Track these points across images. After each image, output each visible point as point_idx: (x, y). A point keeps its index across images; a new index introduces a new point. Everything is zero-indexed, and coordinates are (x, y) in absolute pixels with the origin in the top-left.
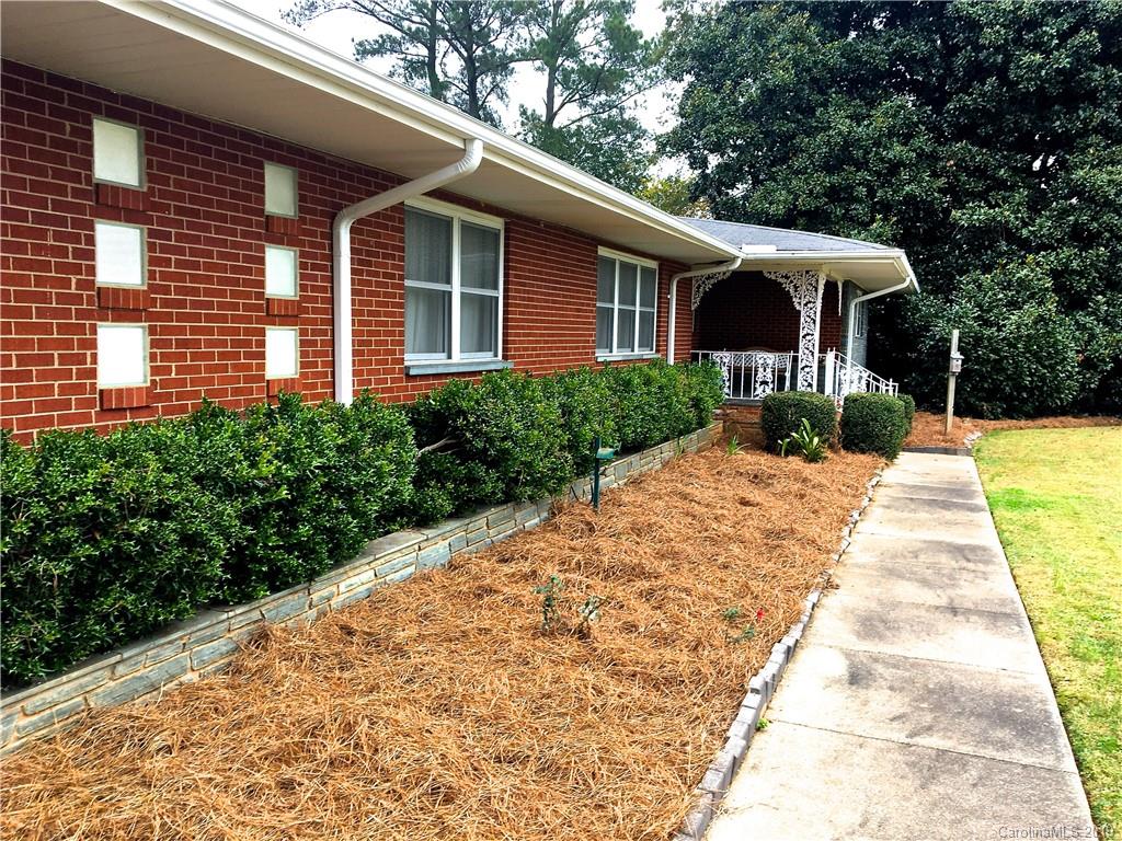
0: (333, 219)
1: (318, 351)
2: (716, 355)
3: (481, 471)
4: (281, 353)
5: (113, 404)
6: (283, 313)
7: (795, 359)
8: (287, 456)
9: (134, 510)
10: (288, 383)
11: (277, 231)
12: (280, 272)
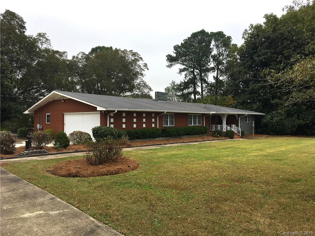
0: (157, 116)
1: (156, 125)
2: (218, 125)
3: (167, 134)
4: (153, 125)
5: (144, 128)
6: (153, 123)
7: (222, 126)
8: (152, 131)
9: (145, 132)
10: (154, 127)
11: (153, 118)
12: (153, 120)
